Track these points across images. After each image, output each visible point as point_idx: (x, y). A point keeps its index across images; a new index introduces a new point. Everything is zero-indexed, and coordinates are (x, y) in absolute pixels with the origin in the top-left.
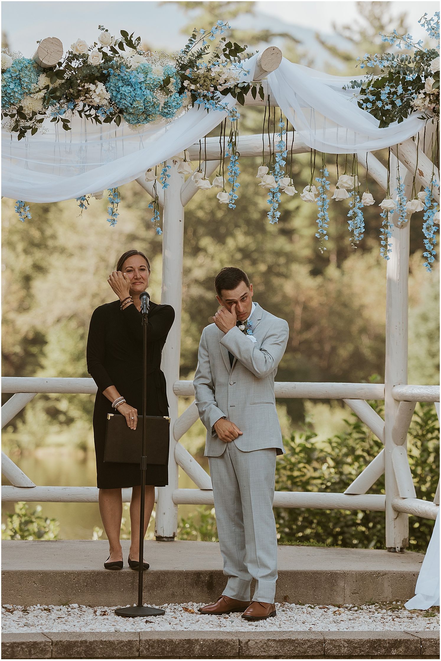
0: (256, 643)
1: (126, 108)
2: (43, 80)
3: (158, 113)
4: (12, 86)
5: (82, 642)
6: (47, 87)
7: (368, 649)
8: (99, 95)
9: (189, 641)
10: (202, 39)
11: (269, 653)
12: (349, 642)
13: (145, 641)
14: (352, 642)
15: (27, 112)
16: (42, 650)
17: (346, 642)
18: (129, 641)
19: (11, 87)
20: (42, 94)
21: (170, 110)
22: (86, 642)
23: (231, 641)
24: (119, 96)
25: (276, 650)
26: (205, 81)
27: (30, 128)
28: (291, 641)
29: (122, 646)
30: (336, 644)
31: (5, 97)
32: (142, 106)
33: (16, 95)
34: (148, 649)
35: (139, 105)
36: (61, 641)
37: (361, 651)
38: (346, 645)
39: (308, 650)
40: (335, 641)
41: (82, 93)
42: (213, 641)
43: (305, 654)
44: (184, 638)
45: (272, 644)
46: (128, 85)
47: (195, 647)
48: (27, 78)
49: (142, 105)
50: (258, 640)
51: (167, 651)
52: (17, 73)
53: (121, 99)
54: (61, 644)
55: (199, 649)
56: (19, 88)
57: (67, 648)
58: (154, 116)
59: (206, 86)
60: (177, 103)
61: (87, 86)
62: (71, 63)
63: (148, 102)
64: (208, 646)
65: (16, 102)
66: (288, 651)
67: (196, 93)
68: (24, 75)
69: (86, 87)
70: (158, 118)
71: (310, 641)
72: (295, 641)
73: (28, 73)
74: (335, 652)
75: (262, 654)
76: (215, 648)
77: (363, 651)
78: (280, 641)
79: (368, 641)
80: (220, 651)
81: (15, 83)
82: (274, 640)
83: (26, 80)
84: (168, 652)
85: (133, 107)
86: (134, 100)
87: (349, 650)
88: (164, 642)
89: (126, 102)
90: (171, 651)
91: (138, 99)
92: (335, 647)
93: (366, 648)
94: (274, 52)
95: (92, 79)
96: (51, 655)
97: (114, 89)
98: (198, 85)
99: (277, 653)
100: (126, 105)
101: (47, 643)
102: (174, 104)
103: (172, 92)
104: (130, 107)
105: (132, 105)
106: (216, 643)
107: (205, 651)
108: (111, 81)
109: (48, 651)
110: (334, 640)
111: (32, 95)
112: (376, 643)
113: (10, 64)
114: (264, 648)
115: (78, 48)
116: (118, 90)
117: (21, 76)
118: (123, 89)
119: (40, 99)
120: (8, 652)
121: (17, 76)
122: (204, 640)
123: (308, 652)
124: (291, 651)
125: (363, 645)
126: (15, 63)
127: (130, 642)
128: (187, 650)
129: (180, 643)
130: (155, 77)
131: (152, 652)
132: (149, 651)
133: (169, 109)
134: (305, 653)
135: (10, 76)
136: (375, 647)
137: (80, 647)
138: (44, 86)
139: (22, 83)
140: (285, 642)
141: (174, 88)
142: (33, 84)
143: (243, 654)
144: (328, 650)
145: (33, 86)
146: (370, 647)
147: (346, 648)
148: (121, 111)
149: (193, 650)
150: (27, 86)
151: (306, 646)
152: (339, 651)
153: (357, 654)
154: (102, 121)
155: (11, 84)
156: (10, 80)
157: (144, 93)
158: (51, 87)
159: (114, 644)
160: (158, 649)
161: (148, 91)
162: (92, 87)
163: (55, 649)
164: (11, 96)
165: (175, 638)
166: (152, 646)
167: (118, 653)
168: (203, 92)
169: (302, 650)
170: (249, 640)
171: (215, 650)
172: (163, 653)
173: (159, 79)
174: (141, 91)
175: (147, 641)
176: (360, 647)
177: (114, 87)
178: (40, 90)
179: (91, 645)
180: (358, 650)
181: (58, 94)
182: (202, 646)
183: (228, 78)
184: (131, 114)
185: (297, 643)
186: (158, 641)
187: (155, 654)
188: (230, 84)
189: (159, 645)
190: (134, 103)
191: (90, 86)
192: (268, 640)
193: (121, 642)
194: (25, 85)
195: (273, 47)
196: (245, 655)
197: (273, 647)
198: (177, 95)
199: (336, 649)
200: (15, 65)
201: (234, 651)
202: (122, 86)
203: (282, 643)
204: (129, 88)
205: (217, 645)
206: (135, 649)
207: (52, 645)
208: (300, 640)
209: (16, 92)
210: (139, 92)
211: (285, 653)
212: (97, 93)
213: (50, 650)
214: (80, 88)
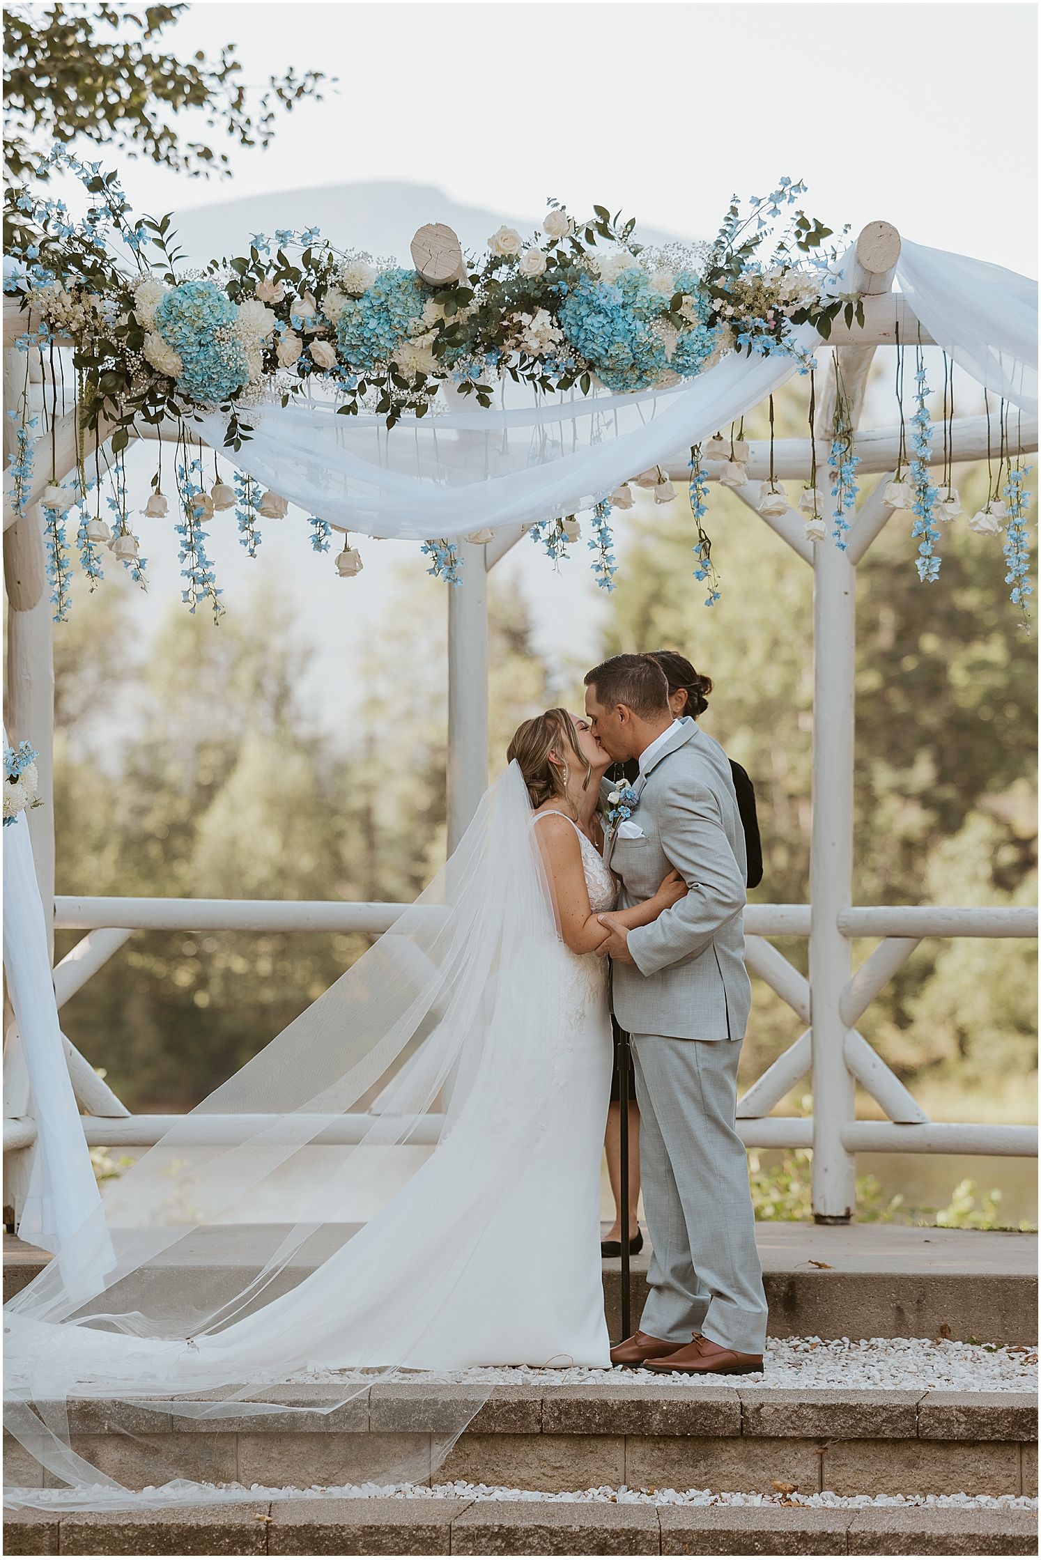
0: (777, 1410)
1: (598, 359)
2: (433, 311)
3: (666, 366)
4: (373, 324)
5: (427, 1403)
6: (440, 324)
7: (1008, 1427)
8: (537, 335)
9: (640, 1405)
10: (756, 217)
11: (804, 1432)
12: (968, 1412)
13: (552, 1402)
14: (974, 1412)
15: (407, 374)
16: (348, 1417)
17: (963, 1413)
18: (520, 1402)
19: (371, 326)
20: (430, 337)
21: (688, 358)
22: (436, 1402)
23: (726, 1406)
24: (582, 336)
25: (816, 1427)
26: (755, 299)
27: (412, 405)
28: (847, 1409)
29: (507, 1412)
30: (943, 1416)
31: (361, 345)
32: (628, 353)
33: (382, 342)
34: (558, 1418)
35: (621, 350)
36: (386, 1400)
37: (994, 1432)
38: (963, 1419)
39: (884, 1428)
40: (940, 1409)
41: (510, 332)
42: (688, 1406)
43: (878, 1436)
44: (629, 1398)
45: (810, 1413)
46: (600, 313)
47: (651, 1416)
48: (401, 307)
49: (627, 350)
50: (779, 1404)
51: (596, 1424)
52: (383, 299)
53: (586, 339)
54: (387, 1406)
55: (661, 1421)
56: (387, 328)
57: (400, 1414)
58: (655, 372)
59: (760, 309)
60: (703, 346)
61: (517, 317)
62: (491, 273)
63: (639, 344)
64: (679, 1416)
65: (382, 355)
66: (843, 1428)
67: (739, 323)
68: (395, 300)
69: (514, 321)
70: (666, 375)
71: (888, 1409)
72: (855, 1407)
73: (402, 298)
74: (940, 1433)
75: (789, 1434)
76: (693, 1419)
77: (998, 1432)
78: (824, 1407)
79: (1009, 1412)
80: (703, 1425)
81: (380, 318)
82: (813, 1406)
83: (399, 311)
84: (599, 1425)
85: (609, 355)
86: (611, 343)
87: (969, 1430)
88: (590, 1405)
89: (596, 347)
90: (605, 1424)
91: (618, 339)
92: (940, 1421)
93: (1005, 1427)
94: (882, 232)
95: (528, 304)
96: (367, 1428)
97: (572, 322)
98: (741, 307)
99: (819, 1432)
100: (596, 353)
101: (359, 1404)
102: (695, 347)
103: (691, 323)
104: (604, 356)
105: (607, 351)
106: (694, 1409)
107: (672, 1424)
108: (567, 306)
109: (362, 1419)
110: (936, 1408)
111: (412, 341)
112: (1026, 1417)
113: (371, 282)
114: (792, 1422)
115: (501, 243)
116: (580, 324)
117: (389, 303)
118: (589, 320)
119: (428, 348)
120: (285, 1419)
121: (382, 304)
122: (670, 1404)
123: (884, 1432)
124: (848, 1428)
125: (998, 1420)
126: (379, 280)
127: (522, 1404)
128: (636, 1422)
129: (622, 1407)
130: (652, 295)
131: (566, 1425)
132: (561, 1423)
133: (686, 358)
134: (878, 1433)
135: (370, 306)
136: (1024, 1425)
137: (425, 1411)
138: (434, 322)
139: (392, 317)
140: (835, 1409)
141: (697, 315)
142: (411, 319)
143: (751, 1432)
144: (925, 1427)
145: (411, 324)
146: (1013, 1424)
147: (963, 1426)
148: (591, 366)
149: (648, 1423)
150: (399, 322)
151: (880, 1419)
152: (949, 1432)
153: (986, 1438)
154: (555, 387)
155: (371, 320)
156: (369, 313)
157: (631, 327)
158: (449, 322)
159: (491, 1408)
160: (578, 1419)
161: (639, 324)
162: (525, 318)
163: (374, 1417)
164: (373, 344)
165: (612, 1398)
166: (566, 1414)
167: (499, 1426)
168: (751, 321)
169: (871, 1427)
170: (762, 1406)
171: (692, 1424)
172: (588, 1428)
173: (662, 298)
174: (624, 323)
175: (555, 1403)
176: (992, 1424)
177: (573, 318)
178: (427, 330)
179: (446, 1408)
180: (988, 1430)
181: (459, 336)
182: (666, 1415)
183: (797, 289)
184: (607, 369)
185: (858, 1413)
186: (579, 1404)
187: (573, 1428)
188: (806, 301)
189: (580, 1411)
190: (612, 348)
191: (521, 319)
192: (801, 1405)
193: (506, 1404)
194: (395, 322)
195: (880, 222)
196: (753, 1434)
197: (811, 1419)
198: (704, 329)
199: (943, 1427)
200: (379, 284)
201: (732, 1426)
202: (588, 316)
203: (829, 1412)
204: (601, 318)
205: (696, 1414)
206: (533, 1418)
207: (369, 1406)
208: (865, 1406)
209: (381, 335)
210: (620, 325)
211: (836, 1433)
212: (534, 330)
213: (366, 1418)
214: (505, 323)
